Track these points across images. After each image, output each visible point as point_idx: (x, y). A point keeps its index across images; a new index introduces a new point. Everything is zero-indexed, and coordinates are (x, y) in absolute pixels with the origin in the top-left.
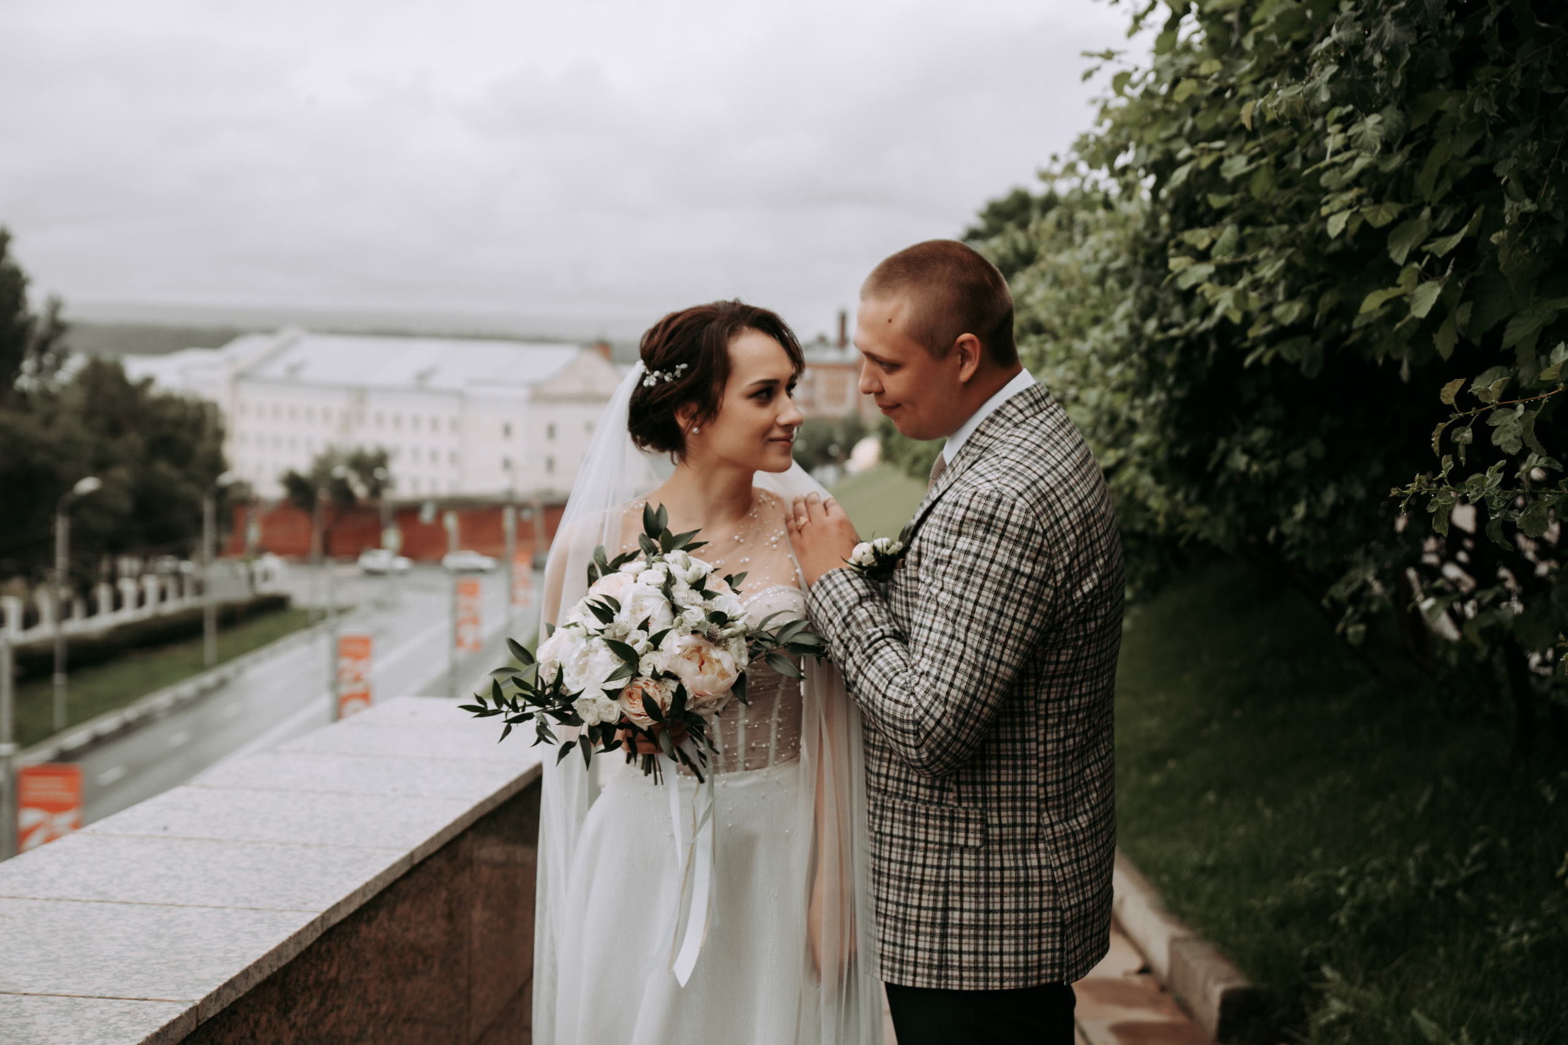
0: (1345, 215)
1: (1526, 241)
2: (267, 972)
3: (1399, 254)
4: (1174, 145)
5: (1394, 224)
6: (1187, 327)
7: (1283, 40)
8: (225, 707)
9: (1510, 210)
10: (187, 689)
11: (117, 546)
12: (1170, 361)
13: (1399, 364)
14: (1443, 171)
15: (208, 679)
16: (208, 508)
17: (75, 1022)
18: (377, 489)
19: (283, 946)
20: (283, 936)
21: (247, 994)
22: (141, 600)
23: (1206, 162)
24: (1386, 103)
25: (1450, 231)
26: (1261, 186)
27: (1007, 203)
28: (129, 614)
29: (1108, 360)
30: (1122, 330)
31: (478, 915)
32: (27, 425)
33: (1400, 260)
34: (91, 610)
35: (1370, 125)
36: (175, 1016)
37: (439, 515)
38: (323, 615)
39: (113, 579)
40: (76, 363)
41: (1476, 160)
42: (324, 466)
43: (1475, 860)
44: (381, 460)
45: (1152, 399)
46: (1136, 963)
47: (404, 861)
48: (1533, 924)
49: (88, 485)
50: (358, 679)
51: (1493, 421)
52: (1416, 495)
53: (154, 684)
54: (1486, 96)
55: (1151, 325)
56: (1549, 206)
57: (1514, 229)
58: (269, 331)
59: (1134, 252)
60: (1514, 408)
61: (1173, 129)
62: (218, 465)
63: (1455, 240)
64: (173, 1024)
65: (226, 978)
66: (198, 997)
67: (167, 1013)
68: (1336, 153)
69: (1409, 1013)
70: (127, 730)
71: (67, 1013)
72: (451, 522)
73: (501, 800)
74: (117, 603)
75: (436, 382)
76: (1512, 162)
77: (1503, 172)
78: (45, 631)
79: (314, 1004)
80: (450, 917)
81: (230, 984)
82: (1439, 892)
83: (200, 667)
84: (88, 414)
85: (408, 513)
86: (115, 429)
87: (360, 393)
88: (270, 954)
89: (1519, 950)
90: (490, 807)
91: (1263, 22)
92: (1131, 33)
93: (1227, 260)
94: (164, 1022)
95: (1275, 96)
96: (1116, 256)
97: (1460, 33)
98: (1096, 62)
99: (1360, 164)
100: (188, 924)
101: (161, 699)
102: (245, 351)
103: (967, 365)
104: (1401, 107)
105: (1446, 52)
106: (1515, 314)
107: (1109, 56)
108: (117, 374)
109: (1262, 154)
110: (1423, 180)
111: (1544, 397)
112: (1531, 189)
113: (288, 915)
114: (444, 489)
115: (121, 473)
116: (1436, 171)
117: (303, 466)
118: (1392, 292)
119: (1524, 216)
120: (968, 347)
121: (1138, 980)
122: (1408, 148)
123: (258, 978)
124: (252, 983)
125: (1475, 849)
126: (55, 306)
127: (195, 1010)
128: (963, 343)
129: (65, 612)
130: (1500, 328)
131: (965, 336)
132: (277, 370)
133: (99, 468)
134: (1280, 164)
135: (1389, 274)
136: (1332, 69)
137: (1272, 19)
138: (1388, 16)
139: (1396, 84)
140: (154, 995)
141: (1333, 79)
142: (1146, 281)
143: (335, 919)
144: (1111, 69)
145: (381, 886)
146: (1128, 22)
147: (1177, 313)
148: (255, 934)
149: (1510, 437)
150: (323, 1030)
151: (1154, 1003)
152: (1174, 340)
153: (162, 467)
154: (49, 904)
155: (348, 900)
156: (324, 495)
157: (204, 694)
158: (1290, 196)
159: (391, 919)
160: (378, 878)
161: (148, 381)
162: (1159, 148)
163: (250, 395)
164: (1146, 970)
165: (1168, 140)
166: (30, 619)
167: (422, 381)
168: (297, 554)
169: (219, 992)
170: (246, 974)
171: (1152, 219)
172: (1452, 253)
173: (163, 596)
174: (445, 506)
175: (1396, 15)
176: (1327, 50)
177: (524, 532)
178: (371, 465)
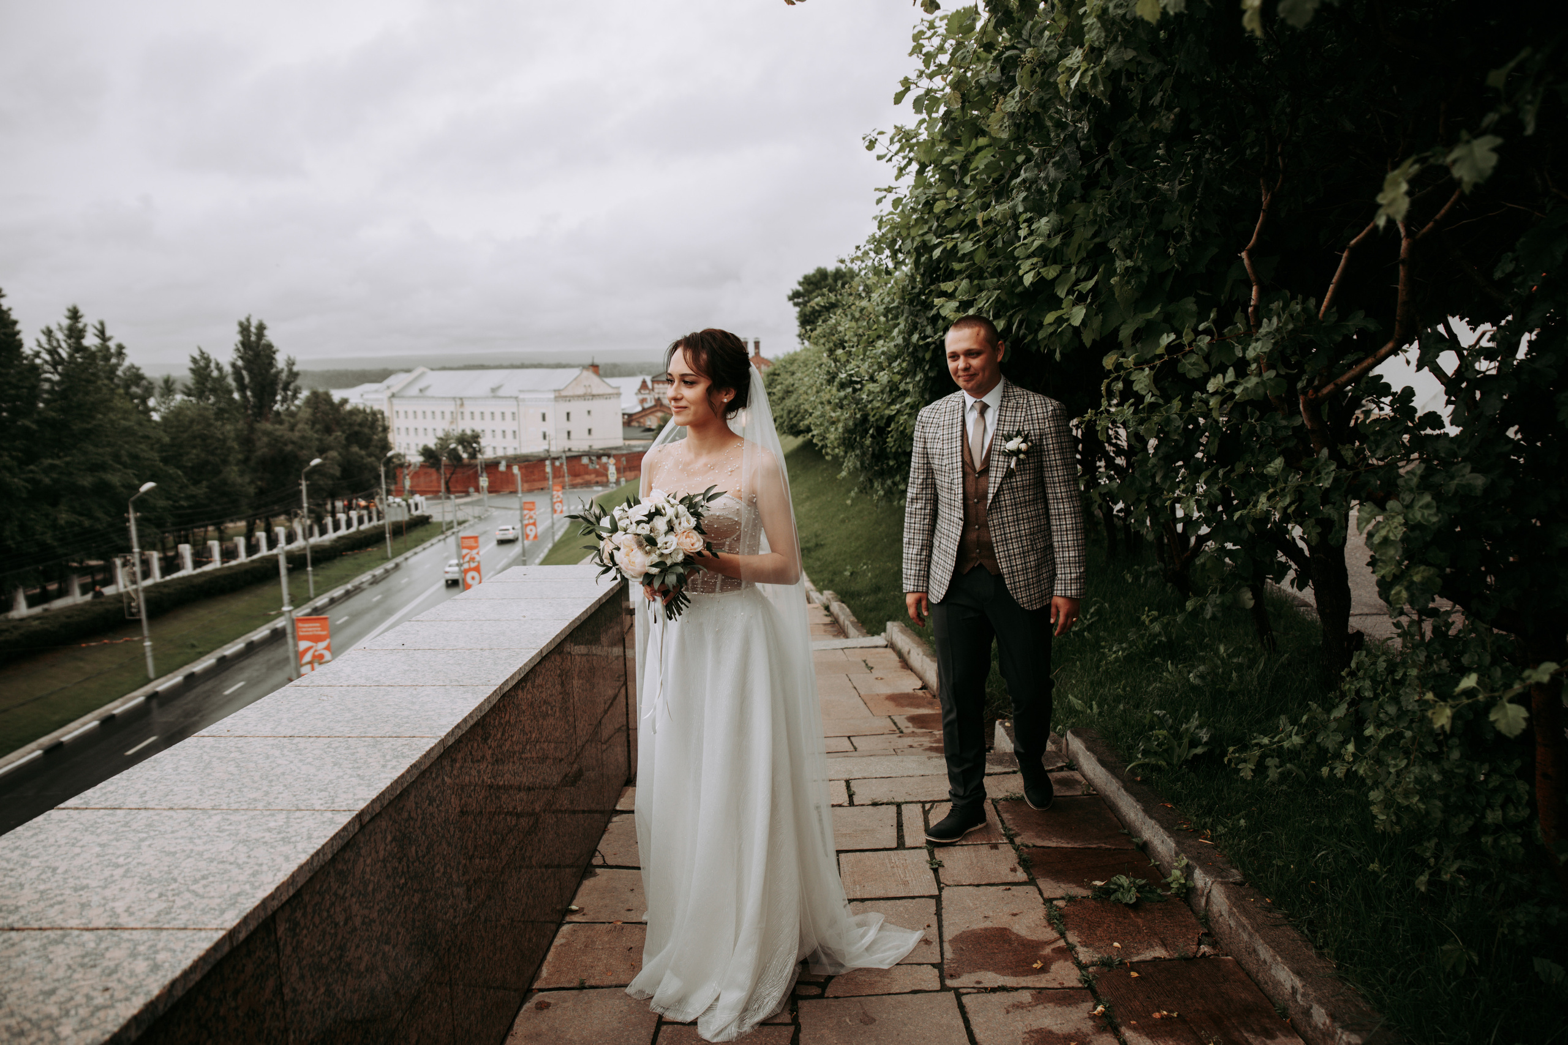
0: (1032, 274)
1: (1128, 282)
2: (475, 719)
3: (1061, 293)
4: (927, 238)
5: (1058, 276)
6: (936, 337)
7: (989, 178)
8: (399, 580)
9: (1119, 265)
10: (379, 571)
11: (334, 495)
12: (928, 356)
13: (1055, 351)
14: (1080, 245)
15: (390, 565)
16: (382, 469)
17: (379, 751)
18: (474, 454)
19: (482, 704)
20: (481, 699)
21: (467, 732)
22: (349, 524)
23: (950, 245)
24: (1050, 211)
25: (1088, 278)
26: (980, 258)
27: (814, 275)
28: (343, 532)
29: (891, 359)
30: (900, 341)
31: (576, 682)
32: (281, 430)
33: (1062, 296)
34: (323, 531)
35: (1043, 224)
36: (433, 745)
37: (509, 467)
38: (450, 526)
39: (333, 514)
40: (304, 394)
41: (1097, 240)
42: (444, 441)
43: (1092, 615)
44: (476, 437)
45: (917, 378)
46: (919, 684)
47: (537, 654)
48: (1124, 645)
49: (316, 461)
50: (472, 559)
51: (1133, 378)
52: (1090, 420)
53: (360, 569)
54: (1103, 205)
55: (915, 337)
56: (1139, 263)
57: (1122, 276)
58: (408, 371)
59: (903, 298)
60: (1143, 370)
61: (926, 229)
62: (386, 446)
63: (1091, 283)
64: (432, 749)
65: (455, 723)
66: (443, 734)
67: (428, 743)
68: (1025, 238)
69: (1067, 697)
70: (348, 594)
71: (374, 746)
72: (516, 469)
73: (583, 619)
74: (337, 527)
75: (501, 393)
76: (1117, 240)
77: (1113, 245)
78: (299, 543)
79: (499, 735)
80: (562, 684)
81: (458, 726)
82: (1075, 633)
83: (386, 559)
84: (313, 423)
85: (492, 466)
86: (328, 430)
87: (461, 401)
88: (476, 709)
89: (1117, 659)
90: (578, 623)
91: (977, 168)
92: (897, 178)
93: (965, 298)
94: (427, 748)
95: (995, 210)
96: (893, 300)
97: (1085, 172)
98: (884, 193)
99: (1037, 243)
100: (428, 695)
101: (366, 577)
102: (396, 382)
104: (1057, 212)
105: (1079, 183)
106: (1124, 322)
107: (890, 190)
108: (328, 399)
109: (979, 241)
110: (1070, 252)
111: (1158, 363)
112: (1129, 255)
113: (482, 688)
114: (510, 452)
115: (333, 454)
116: (1077, 246)
117: (432, 443)
118: (1059, 313)
119: (1127, 269)
121: (920, 693)
122: (1061, 235)
123: (471, 722)
124: (469, 726)
125: (1092, 610)
126: (291, 363)
127: (442, 741)
129: (309, 533)
130: (1116, 331)
132: (414, 391)
133: (321, 452)
134: (989, 245)
135: (1057, 303)
136: (1024, 194)
137: (982, 167)
138: (1050, 164)
139: (1055, 201)
140: (418, 734)
141: (1025, 199)
142: (911, 313)
143: (506, 689)
144: (891, 197)
145: (527, 669)
146: (895, 172)
147: (929, 330)
148: (465, 699)
149: (1142, 385)
150: (505, 749)
151: (931, 704)
152: (928, 344)
153: (355, 449)
154: (350, 688)
155: (512, 677)
156: (444, 459)
157: (388, 573)
158: (994, 263)
159: (533, 687)
160: (526, 665)
161: (345, 401)
162: (918, 239)
163: (399, 405)
164: (924, 687)
165: (923, 235)
166: (291, 538)
167: (494, 392)
168: (433, 494)
169: (453, 731)
170: (465, 720)
171: (912, 278)
172: (1090, 290)
173: (361, 521)
174: (512, 461)
175: (1054, 164)
176: (1020, 183)
177: (557, 473)
178: (470, 441)
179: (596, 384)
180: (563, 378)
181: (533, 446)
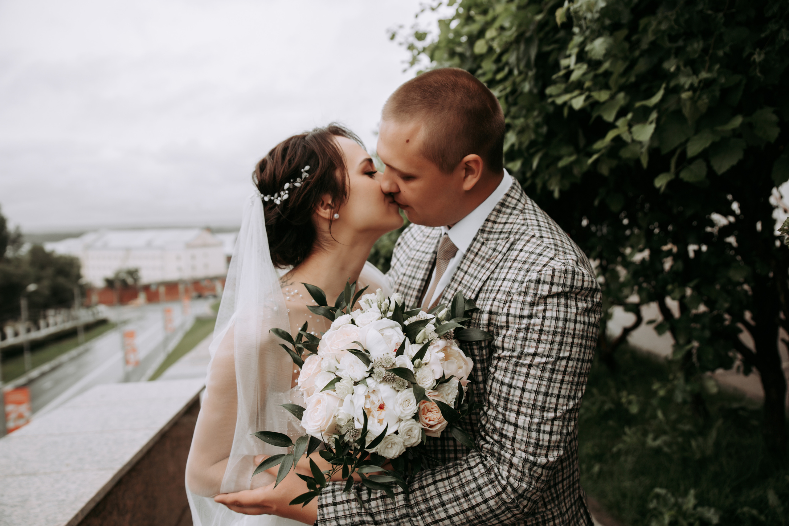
8: (88, 358)
11: (46, 306)
15: (81, 349)
16: (76, 291)
18: (136, 280)
22: (56, 324)
28: (52, 330)
32: (10, 269)
34: (38, 328)
37: (158, 288)
39: (45, 318)
40: (27, 246)
42: (117, 274)
44: (136, 271)
49: (32, 287)
53: (62, 352)
62: (79, 277)
70: (53, 369)
72: (162, 290)
74: (48, 326)
75: (154, 244)
78: (22, 337)
83: (77, 345)
84: (32, 264)
85: (147, 288)
86: (43, 268)
87: (128, 250)
101: (64, 357)
102: (88, 239)
103: (470, 177)
108: (42, 250)
115: (45, 282)
117: (111, 276)
120: (473, 165)
126: (18, 228)
128: (469, 162)
129: (29, 331)
131: (471, 157)
132: (99, 244)
133: (37, 280)
153: (60, 279)
156: (118, 284)
157: (80, 355)
161: (53, 251)
163: (91, 253)
166: (16, 334)
167: (149, 245)
168: (109, 303)
173: (63, 322)
174: (160, 285)
177: (187, 291)
178: (133, 273)
179: (209, 238)
180: (190, 235)
181: (172, 275)
